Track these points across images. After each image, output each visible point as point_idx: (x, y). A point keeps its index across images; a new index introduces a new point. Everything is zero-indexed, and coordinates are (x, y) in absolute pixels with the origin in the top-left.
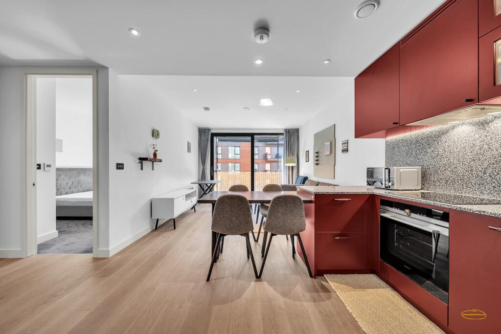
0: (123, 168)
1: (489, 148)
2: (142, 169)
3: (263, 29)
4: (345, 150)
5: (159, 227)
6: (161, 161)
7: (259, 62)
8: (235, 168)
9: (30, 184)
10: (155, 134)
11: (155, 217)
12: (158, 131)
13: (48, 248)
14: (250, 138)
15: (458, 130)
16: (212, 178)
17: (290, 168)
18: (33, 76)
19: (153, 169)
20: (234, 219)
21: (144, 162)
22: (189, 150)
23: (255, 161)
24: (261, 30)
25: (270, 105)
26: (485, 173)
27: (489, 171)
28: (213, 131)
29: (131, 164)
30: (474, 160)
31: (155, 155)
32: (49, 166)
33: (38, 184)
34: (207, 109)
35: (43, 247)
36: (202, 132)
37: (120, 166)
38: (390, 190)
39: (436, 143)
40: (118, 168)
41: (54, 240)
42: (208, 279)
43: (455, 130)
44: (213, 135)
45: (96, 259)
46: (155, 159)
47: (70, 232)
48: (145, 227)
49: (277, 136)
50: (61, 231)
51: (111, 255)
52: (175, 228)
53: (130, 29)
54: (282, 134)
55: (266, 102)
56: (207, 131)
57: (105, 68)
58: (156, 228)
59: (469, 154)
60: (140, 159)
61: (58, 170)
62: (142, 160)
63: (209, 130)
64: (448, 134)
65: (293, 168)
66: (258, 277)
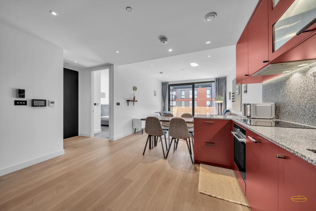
0: (119, 105)
1: (307, 89)
2: (128, 105)
3: (163, 39)
4: (246, 92)
5: (137, 133)
6: (137, 101)
7: (170, 50)
8: (181, 105)
9: (92, 111)
10: (135, 89)
11: (135, 127)
12: (136, 87)
13: (97, 135)
14: (191, 86)
15: (294, 76)
16: (169, 110)
17: (220, 104)
18: (93, 71)
19: (134, 105)
20: (153, 128)
21: (129, 102)
22: (155, 95)
23: (195, 100)
24: (162, 40)
25: (196, 66)
26: (306, 107)
27: (308, 106)
28: (169, 84)
29: (123, 103)
30: (301, 98)
31: (134, 98)
32: (99, 104)
33: (94, 111)
34: (161, 73)
35: (95, 135)
36: (164, 84)
37: (118, 104)
38: (250, 118)
39: (284, 86)
40: (117, 105)
41: (100, 133)
42: (143, 154)
43: (293, 77)
44: (170, 85)
45: (110, 141)
46: (134, 100)
47: (105, 131)
48: (130, 132)
49: (211, 83)
50: (102, 130)
51: (114, 140)
52: (142, 134)
53: (116, 51)
54: (214, 81)
55: (194, 65)
56: (166, 83)
57: (112, 65)
58: (135, 133)
59: (299, 94)
60: (127, 100)
61: (102, 105)
62: (128, 101)
63: (167, 83)
64: (289, 80)
65: (221, 104)
66: (166, 158)
